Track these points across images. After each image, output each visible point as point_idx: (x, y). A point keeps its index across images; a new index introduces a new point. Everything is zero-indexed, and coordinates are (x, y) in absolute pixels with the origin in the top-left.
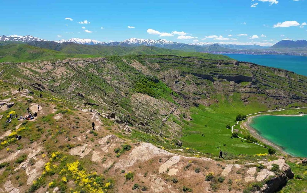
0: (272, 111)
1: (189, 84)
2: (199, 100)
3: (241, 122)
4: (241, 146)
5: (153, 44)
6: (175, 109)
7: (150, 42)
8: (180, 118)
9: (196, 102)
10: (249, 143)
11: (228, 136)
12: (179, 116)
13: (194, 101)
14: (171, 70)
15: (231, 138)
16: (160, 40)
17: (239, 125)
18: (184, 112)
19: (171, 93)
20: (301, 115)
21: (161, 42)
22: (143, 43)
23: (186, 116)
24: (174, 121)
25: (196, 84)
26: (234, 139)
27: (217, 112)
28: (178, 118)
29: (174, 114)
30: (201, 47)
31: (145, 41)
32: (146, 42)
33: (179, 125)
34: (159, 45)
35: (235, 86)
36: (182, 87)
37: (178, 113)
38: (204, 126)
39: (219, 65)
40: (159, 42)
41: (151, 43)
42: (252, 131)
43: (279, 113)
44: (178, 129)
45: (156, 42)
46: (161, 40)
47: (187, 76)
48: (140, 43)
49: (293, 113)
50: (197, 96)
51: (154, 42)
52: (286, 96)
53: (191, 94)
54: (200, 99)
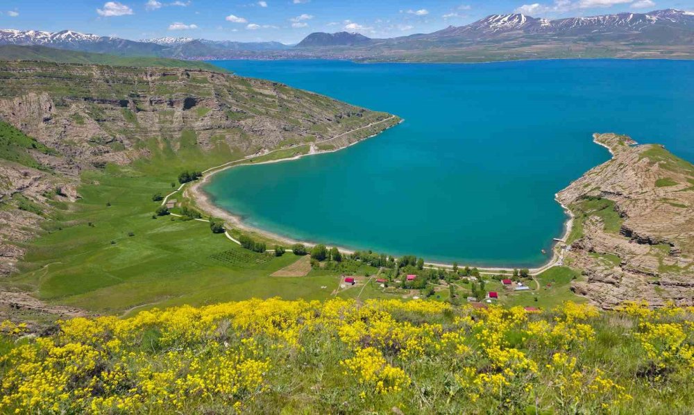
0: (252, 156)
1: (82, 123)
2: (107, 155)
3: (187, 184)
4: (165, 230)
5: (48, 41)
6: (35, 180)
7: (39, 37)
8: (43, 199)
9: (100, 159)
10: (185, 220)
11: (148, 217)
12: (44, 195)
13: (94, 159)
14: (32, 95)
15: (154, 218)
16: (66, 31)
17: (181, 192)
18: (59, 185)
19: (32, 147)
20: (297, 158)
21: (69, 36)
22: (19, 40)
23: (63, 191)
24: (20, 208)
25: (98, 120)
26: (160, 218)
27: (145, 174)
28: (37, 200)
29: (26, 192)
30: (167, 47)
31: (27, 34)
32: (28, 37)
33: (36, 215)
34: (65, 43)
35: (183, 118)
36: (63, 129)
37: (43, 187)
38: (105, 206)
39: (149, 79)
40: (63, 36)
41: (44, 38)
42: (203, 198)
43: (262, 158)
44: (27, 223)
45: (55, 35)
46: (69, 32)
47: (74, 106)
48: (11, 40)
49: (284, 156)
50: (101, 147)
51: (50, 36)
52: (275, 128)
53: (85, 144)
54: (108, 152)
